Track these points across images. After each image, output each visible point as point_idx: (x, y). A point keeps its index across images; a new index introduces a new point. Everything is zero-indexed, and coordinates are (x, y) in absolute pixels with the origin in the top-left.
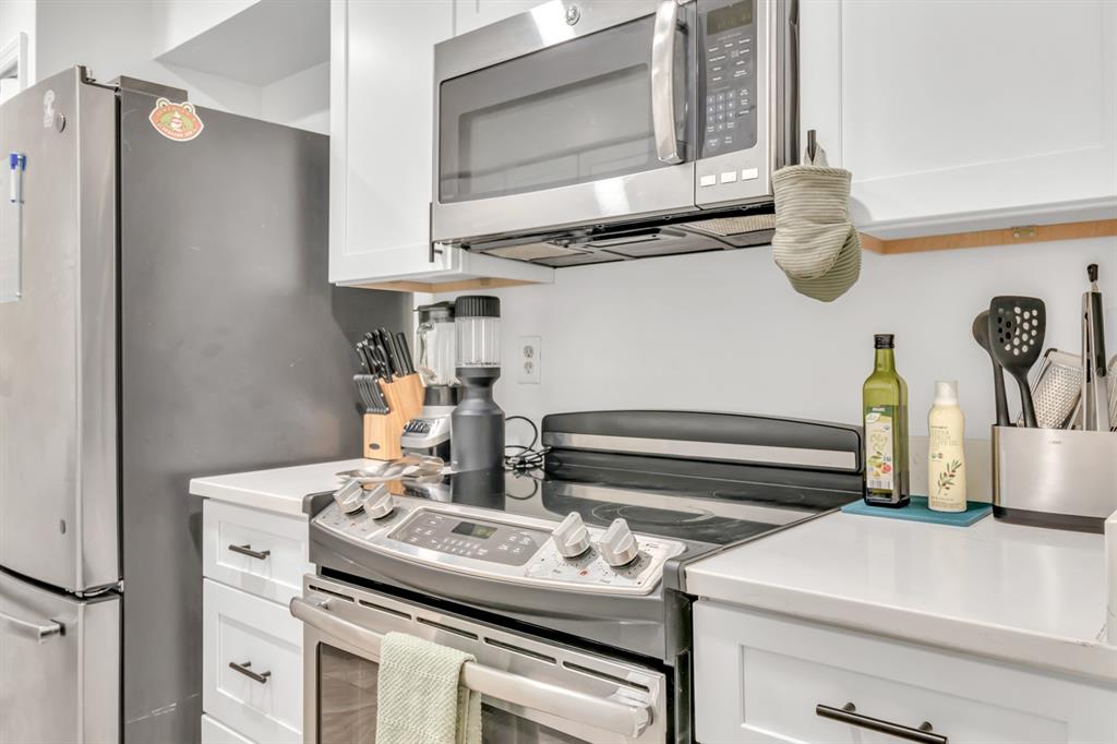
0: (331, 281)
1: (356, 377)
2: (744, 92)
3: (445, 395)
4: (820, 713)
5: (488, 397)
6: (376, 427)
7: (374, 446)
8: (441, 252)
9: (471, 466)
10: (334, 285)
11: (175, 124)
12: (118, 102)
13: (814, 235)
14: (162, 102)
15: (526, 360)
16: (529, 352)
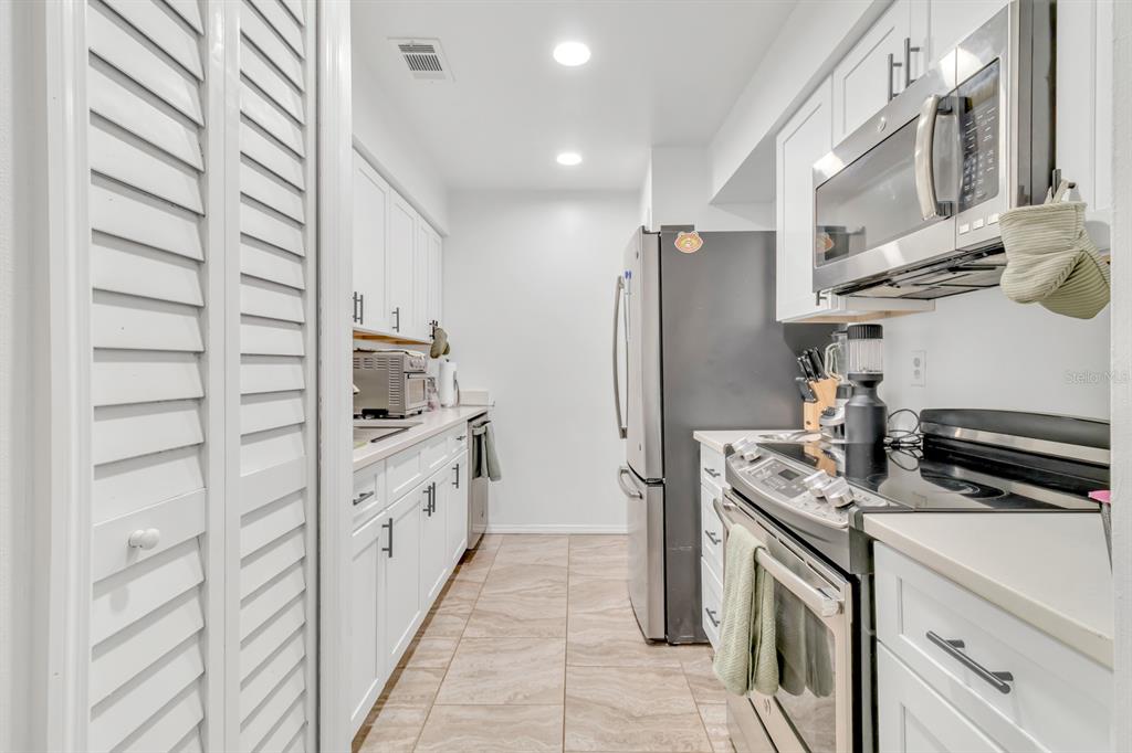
0: (778, 320)
1: (797, 379)
2: (991, 152)
3: (849, 392)
4: (928, 636)
5: (872, 394)
6: (811, 411)
7: (809, 423)
8: (825, 298)
9: (857, 440)
10: (780, 322)
11: (688, 244)
12: (660, 238)
13: (1032, 265)
14: (681, 234)
15: (915, 368)
16: (917, 362)
